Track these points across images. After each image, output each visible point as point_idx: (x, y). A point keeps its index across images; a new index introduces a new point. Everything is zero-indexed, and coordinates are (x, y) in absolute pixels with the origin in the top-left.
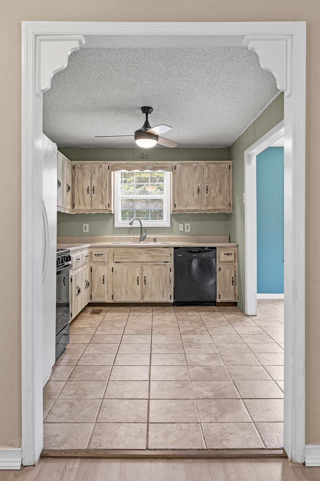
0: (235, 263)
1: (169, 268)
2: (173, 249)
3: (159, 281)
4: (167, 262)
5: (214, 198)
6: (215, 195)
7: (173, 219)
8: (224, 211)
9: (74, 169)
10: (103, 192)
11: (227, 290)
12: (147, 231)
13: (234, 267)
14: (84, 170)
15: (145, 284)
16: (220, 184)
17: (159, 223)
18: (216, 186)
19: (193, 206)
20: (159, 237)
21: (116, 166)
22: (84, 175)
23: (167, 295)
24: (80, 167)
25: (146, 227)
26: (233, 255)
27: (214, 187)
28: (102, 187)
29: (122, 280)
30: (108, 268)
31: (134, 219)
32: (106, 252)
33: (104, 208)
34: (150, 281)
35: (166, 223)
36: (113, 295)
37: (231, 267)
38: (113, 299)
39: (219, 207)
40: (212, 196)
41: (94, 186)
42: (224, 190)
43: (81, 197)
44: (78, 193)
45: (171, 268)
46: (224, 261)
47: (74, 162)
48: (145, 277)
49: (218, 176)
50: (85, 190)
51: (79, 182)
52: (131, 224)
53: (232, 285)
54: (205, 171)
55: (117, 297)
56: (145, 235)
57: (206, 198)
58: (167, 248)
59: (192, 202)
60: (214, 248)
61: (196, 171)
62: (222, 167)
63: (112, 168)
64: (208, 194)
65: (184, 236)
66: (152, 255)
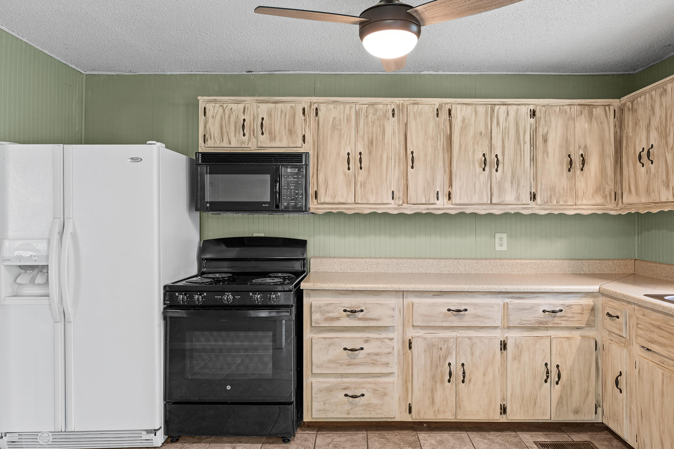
10: (669, 157)
14: (636, 110)
22: (636, 124)
24: (631, 106)
28: (667, 144)
30: (630, 356)
33: (672, 199)
36: (637, 434)
38: (637, 441)
43: (632, 173)
44: (628, 168)
47: (623, 101)
51: (629, 142)
55: (642, 441)
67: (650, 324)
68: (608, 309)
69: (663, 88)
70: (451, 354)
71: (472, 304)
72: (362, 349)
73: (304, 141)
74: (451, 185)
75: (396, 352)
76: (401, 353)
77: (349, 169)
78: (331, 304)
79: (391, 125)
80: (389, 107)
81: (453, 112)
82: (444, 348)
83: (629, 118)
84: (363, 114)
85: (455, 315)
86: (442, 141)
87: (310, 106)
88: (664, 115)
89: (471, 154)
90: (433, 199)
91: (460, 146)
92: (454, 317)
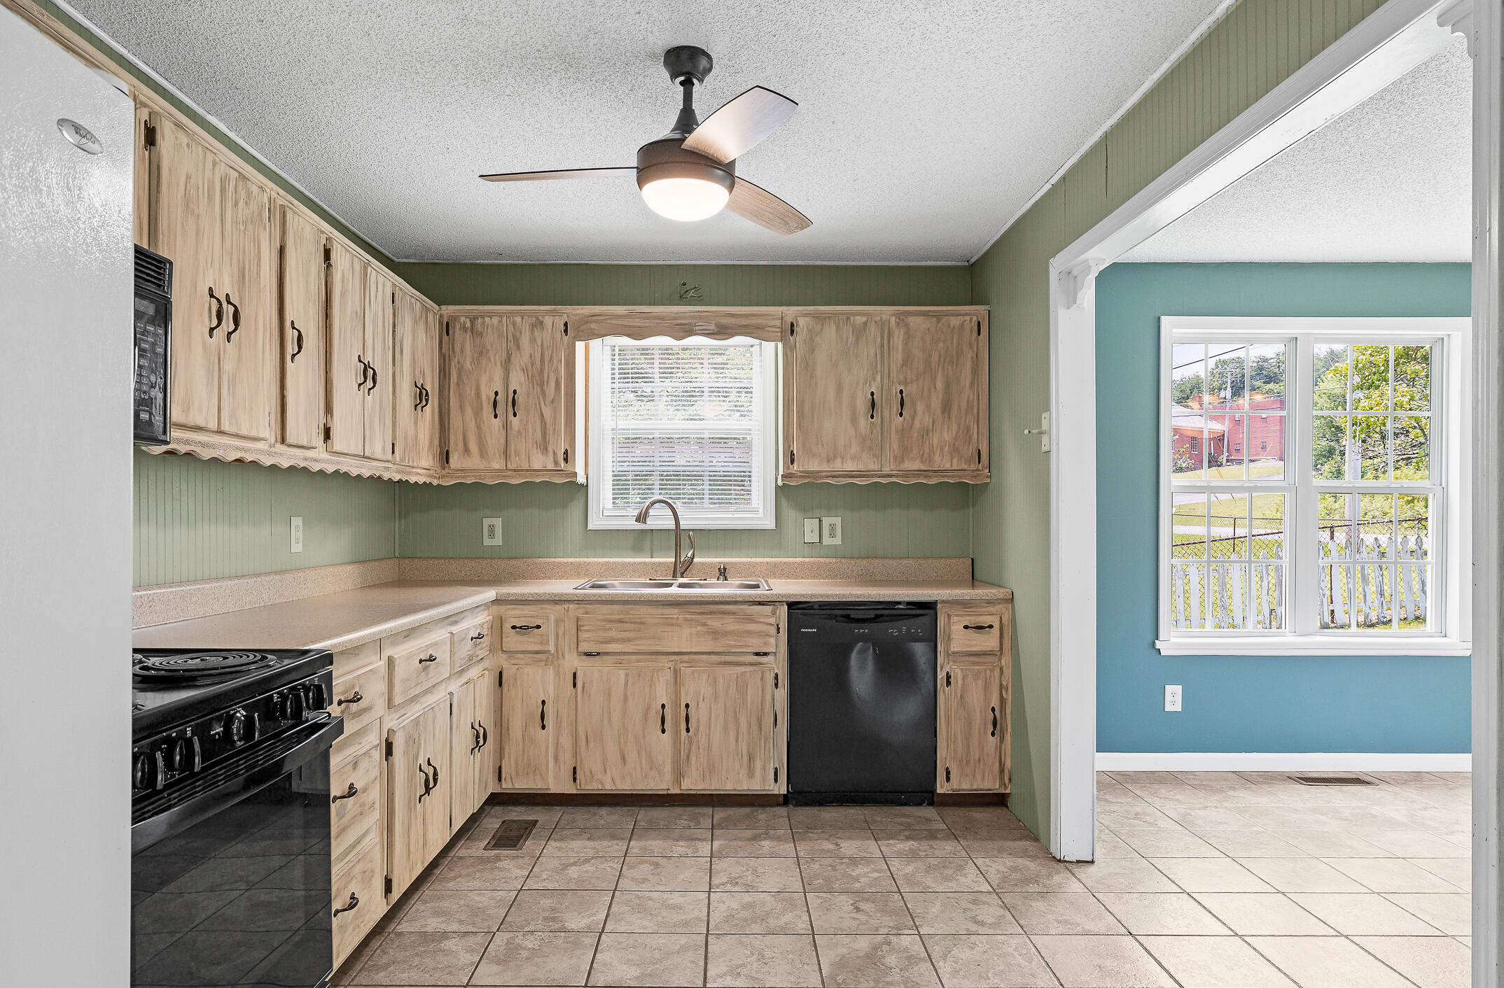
0: (1000, 659)
1: (773, 675)
2: (786, 607)
3: (737, 719)
4: (766, 654)
5: (925, 434)
6: (927, 421)
7: (784, 503)
8: (960, 477)
9: (448, 334)
10: (547, 412)
11: (975, 753)
12: (696, 544)
13: (997, 673)
14: (481, 334)
15: (688, 730)
16: (947, 387)
17: (735, 516)
18: (933, 390)
19: (853, 459)
20: (736, 563)
21: (591, 322)
22: (481, 354)
23: (764, 768)
24: (468, 324)
25: (692, 530)
26: (996, 631)
27: (926, 393)
28: (543, 393)
29: (605, 714)
30: (557, 674)
31: (653, 503)
32: (552, 617)
33: (551, 466)
34: (704, 719)
35: (761, 515)
36: (575, 768)
37: (988, 672)
38: (575, 780)
39: (942, 461)
40: (917, 424)
41: (515, 392)
42: (959, 406)
43: (471, 424)
44: (463, 416)
45: (777, 675)
46: (962, 652)
47: (448, 310)
48: (687, 706)
49: (940, 355)
50: (485, 404)
51: (465, 378)
52: (642, 518)
53: (993, 734)
54: (896, 339)
55: (587, 774)
56: (689, 555)
57: (897, 431)
58: (764, 605)
59: (851, 445)
60: (929, 607)
61: (864, 338)
62: (952, 326)
63: (577, 329)
64: (904, 419)
65: (822, 560)
66: (711, 630)
67: (603, 620)
68: (512, 620)
69: (538, 318)
70: (421, 746)
74: (328, 410)
80: (265, 197)
81: (333, 255)
82: (417, 738)
83: (464, 341)
84: (231, 192)
85: (428, 668)
88: (538, 355)
89: (349, 351)
90: (314, 439)
91: (340, 331)
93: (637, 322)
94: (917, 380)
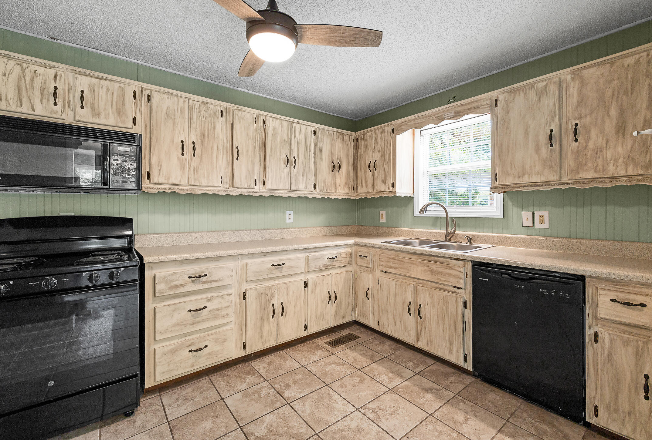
1: (463, 301)
2: (471, 263)
4: (459, 288)
5: (599, 151)
7: (509, 203)
8: (637, 181)
10: (386, 167)
11: (625, 406)
12: (457, 225)
14: (366, 140)
15: (419, 318)
16: (622, 112)
17: (482, 210)
19: (537, 174)
21: (402, 126)
22: (366, 148)
23: (458, 352)
24: (363, 137)
25: (456, 218)
26: (649, 310)
27: (599, 122)
28: (385, 159)
30: (373, 278)
32: (372, 254)
33: (387, 190)
34: (428, 315)
35: (495, 210)
36: (379, 320)
37: (641, 343)
38: (379, 325)
39: (617, 170)
40: (591, 145)
41: (376, 161)
43: (363, 176)
44: (361, 172)
45: (466, 301)
46: (612, 320)
47: (357, 133)
48: (420, 306)
49: (614, 91)
50: (367, 166)
51: (362, 158)
52: (422, 212)
53: (645, 398)
54: (572, 89)
55: (382, 324)
56: (453, 230)
57: (573, 152)
58: (458, 260)
59: (535, 166)
60: (582, 278)
61: (545, 96)
62: (626, 66)
63: (397, 130)
64: (579, 143)
65: (534, 237)
66: (430, 270)
67: (387, 257)
68: (359, 252)
69: (383, 129)
70: (274, 297)
71: (288, 259)
72: (205, 307)
73: (135, 123)
74: (265, 175)
75: (233, 304)
76: (237, 304)
77: (183, 154)
78: (176, 273)
79: (220, 124)
80: (219, 108)
81: (267, 122)
82: (269, 294)
83: (361, 144)
84: (196, 109)
85: (277, 269)
86: (258, 143)
87: (142, 91)
88: (383, 144)
89: (278, 154)
90: (253, 185)
91: (272, 147)
92: (276, 270)
93: (420, 121)
94: (591, 113)
